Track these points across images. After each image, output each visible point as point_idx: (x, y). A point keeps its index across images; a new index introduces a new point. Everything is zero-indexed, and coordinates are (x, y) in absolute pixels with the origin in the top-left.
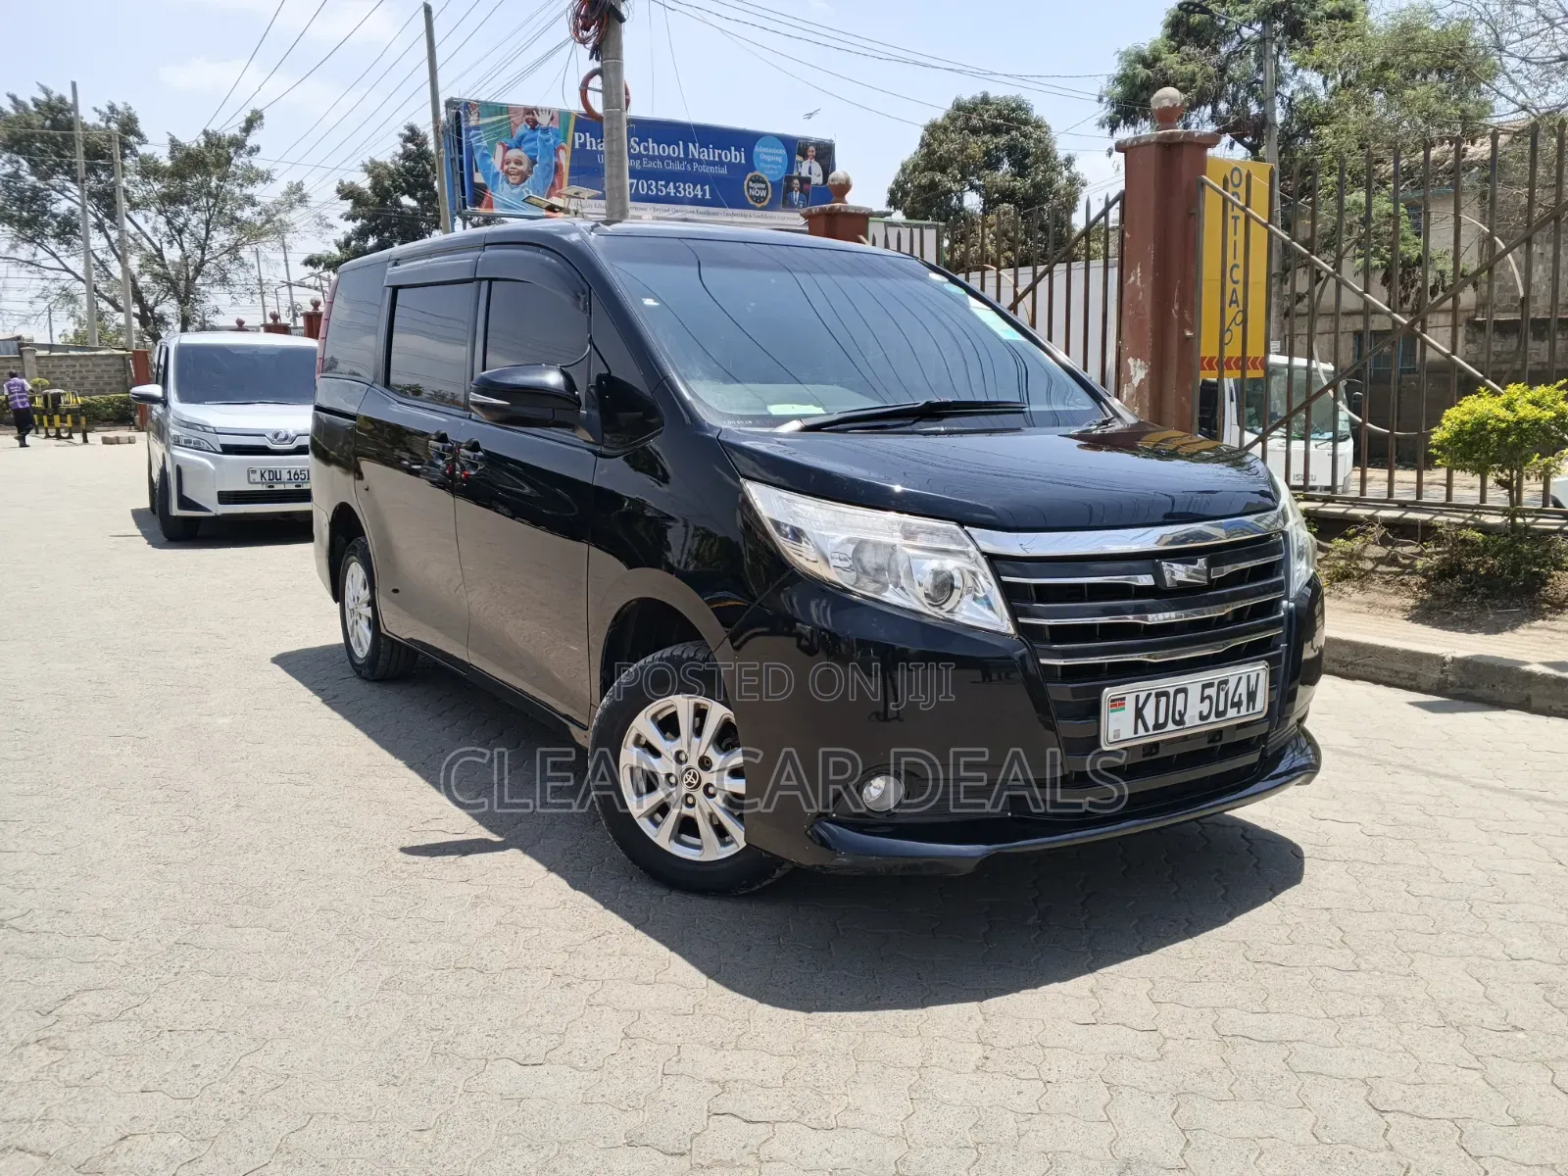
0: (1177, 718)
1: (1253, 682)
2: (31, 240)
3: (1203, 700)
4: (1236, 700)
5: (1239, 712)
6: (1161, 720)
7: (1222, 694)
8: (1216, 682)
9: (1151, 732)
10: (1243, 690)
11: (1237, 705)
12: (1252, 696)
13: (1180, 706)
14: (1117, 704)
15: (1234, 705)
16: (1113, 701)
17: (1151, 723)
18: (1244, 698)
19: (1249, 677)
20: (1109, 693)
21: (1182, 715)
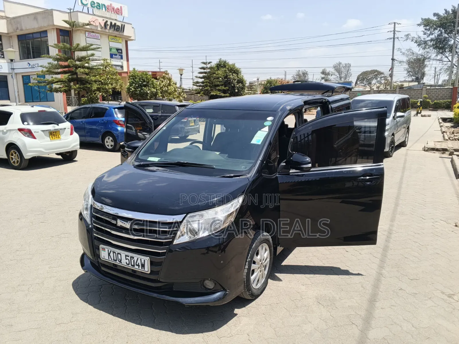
0: (119, 261)
1: (143, 261)
2: (442, 53)
3: (126, 259)
4: (137, 264)
5: (139, 268)
6: (115, 259)
7: (132, 261)
8: (130, 256)
9: (113, 261)
10: (139, 261)
11: (139, 266)
12: (143, 266)
13: (119, 258)
14: (104, 249)
15: (137, 265)
16: (102, 248)
17: (113, 259)
18: (140, 264)
19: (141, 259)
20: (101, 246)
21: (121, 260)
